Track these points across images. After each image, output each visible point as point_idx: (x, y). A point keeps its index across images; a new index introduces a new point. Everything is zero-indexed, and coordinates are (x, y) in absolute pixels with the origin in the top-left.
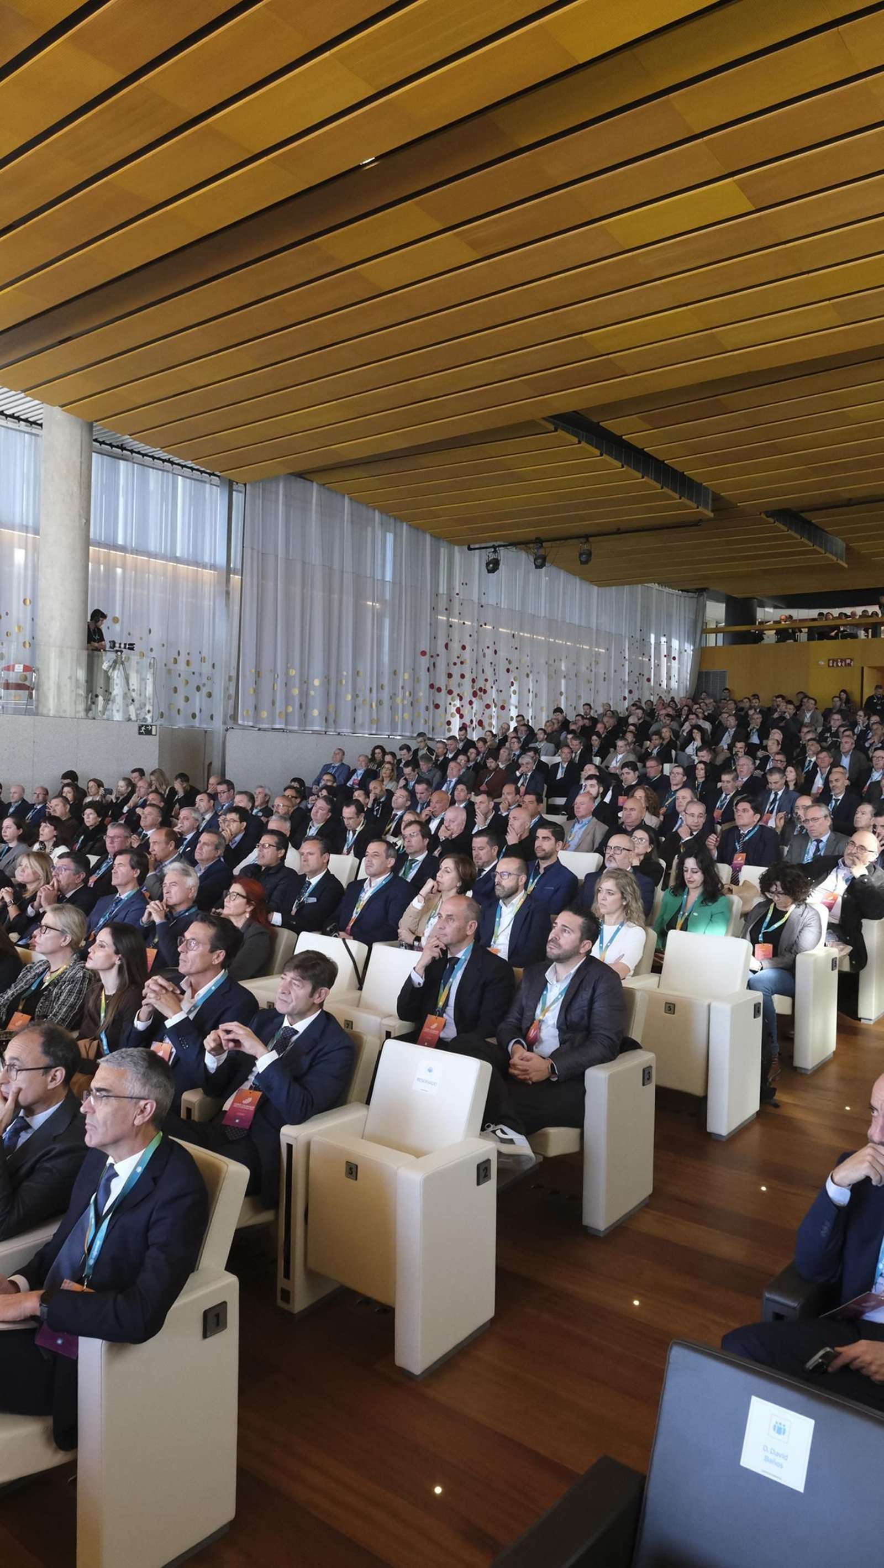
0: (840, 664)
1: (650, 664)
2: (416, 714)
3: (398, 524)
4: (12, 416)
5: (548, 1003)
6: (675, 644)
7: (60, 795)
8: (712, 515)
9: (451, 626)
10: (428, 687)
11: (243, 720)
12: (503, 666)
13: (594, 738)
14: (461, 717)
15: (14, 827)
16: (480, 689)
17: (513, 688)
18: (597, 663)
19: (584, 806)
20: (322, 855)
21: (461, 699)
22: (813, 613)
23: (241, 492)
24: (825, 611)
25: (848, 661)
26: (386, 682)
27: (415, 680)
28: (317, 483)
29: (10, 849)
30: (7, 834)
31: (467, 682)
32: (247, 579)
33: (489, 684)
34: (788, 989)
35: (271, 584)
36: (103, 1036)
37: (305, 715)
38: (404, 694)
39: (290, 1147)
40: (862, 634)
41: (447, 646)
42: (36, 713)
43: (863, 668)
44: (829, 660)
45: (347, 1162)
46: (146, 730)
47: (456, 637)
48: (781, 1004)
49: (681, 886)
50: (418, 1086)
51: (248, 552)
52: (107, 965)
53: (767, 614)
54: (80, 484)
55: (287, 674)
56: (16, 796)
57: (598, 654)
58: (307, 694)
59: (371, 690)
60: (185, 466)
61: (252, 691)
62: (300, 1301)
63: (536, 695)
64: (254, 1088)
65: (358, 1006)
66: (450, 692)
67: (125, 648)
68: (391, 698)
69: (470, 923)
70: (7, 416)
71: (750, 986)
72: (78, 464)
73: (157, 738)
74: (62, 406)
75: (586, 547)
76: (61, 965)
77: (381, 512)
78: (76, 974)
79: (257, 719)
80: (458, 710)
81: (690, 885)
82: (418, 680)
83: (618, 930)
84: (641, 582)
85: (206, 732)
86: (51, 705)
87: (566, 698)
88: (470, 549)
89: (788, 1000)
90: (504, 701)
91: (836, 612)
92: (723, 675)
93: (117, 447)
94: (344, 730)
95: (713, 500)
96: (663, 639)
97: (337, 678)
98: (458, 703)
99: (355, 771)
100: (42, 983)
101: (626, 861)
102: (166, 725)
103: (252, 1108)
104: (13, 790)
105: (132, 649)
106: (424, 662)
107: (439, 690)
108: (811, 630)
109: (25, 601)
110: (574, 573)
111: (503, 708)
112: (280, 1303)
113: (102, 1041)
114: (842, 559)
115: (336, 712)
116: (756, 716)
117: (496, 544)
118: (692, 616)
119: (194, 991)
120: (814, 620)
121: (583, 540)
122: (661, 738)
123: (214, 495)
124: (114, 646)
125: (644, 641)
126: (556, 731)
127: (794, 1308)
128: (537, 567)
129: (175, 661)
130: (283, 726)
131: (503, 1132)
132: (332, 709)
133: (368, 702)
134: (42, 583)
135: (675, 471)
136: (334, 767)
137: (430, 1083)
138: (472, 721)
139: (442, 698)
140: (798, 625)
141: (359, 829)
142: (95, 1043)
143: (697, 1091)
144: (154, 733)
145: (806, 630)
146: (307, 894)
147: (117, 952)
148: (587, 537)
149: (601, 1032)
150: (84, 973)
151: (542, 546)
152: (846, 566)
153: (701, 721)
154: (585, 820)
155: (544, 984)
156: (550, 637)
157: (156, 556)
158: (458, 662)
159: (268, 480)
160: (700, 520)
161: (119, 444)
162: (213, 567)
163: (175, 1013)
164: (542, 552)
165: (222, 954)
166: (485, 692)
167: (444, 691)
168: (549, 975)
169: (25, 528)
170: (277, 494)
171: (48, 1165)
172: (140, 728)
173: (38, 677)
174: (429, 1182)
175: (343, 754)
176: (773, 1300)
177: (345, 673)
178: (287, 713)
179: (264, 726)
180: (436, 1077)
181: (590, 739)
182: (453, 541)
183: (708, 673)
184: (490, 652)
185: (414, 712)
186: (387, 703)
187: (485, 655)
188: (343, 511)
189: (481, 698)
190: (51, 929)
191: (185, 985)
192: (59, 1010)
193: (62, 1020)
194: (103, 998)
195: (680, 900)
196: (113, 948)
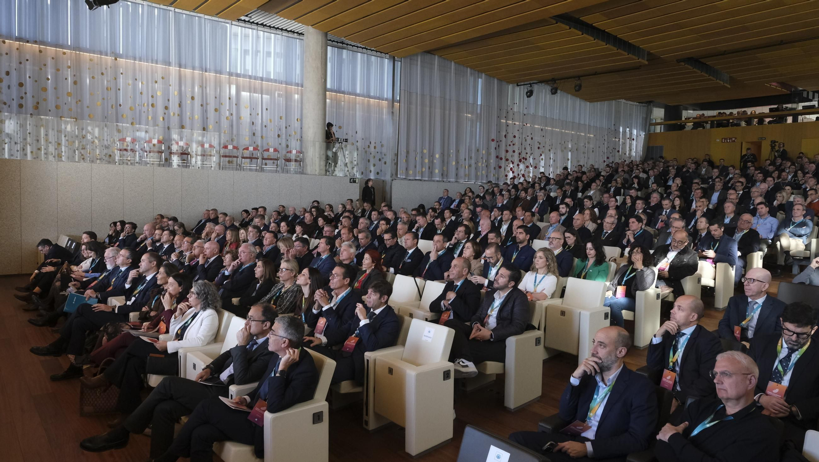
0: (728, 141)
1: (619, 143)
2: (489, 171)
3: (480, 74)
4: (291, 31)
5: (495, 307)
6: (635, 132)
7: (311, 212)
8: (647, 63)
9: (508, 126)
10: (495, 157)
11: (400, 175)
12: (537, 145)
13: (580, 183)
14: (513, 172)
15: (286, 226)
16: (523, 158)
17: (541, 157)
18: (589, 143)
19: (554, 218)
20: (413, 240)
21: (513, 163)
22: (715, 113)
23: (399, 61)
24: (722, 111)
25: (733, 139)
26: (473, 155)
27: (489, 154)
28: (438, 56)
31: (516, 154)
32: (402, 104)
33: (528, 155)
34: (631, 307)
35: (413, 107)
36: (303, 314)
37: (431, 173)
38: (483, 161)
39: (368, 360)
40: (743, 124)
41: (505, 136)
42: (302, 173)
43: (742, 143)
44: (722, 139)
45: (389, 367)
46: (353, 181)
47: (510, 131)
48: (626, 314)
49: (585, 257)
50: (424, 338)
51: (403, 92)
52: (305, 283)
53: (688, 114)
54: (321, 62)
55: (422, 152)
56: (292, 212)
57: (589, 138)
58: (433, 162)
59: (465, 159)
60: (373, 50)
61: (404, 161)
62: (372, 425)
63: (554, 161)
64: (356, 336)
66: (507, 160)
67: (343, 141)
68: (476, 163)
69: (465, 269)
70: (288, 31)
72: (320, 53)
73: (359, 184)
74: (312, 26)
76: (288, 285)
77: (471, 68)
78: (294, 289)
79: (407, 174)
80: (511, 169)
81: (589, 256)
82: (490, 154)
83: (544, 277)
84: (615, 99)
85: (384, 181)
86: (309, 169)
87: (571, 162)
88: (518, 85)
89: (632, 313)
90: (536, 164)
91: (728, 112)
92: (661, 148)
93: (340, 43)
94: (452, 180)
95: (647, 55)
96: (628, 129)
97: (448, 154)
98: (511, 166)
99: (455, 200)
100: (281, 292)
101: (559, 244)
103: (354, 344)
104: (290, 210)
105: (347, 142)
106: (493, 144)
107: (501, 159)
108: (712, 122)
109: (297, 120)
110: (573, 95)
111: (536, 167)
112: (364, 426)
113: (302, 316)
114: (727, 83)
115: (447, 171)
116: (672, 170)
117: (531, 82)
118: (645, 116)
119: (337, 296)
120: (714, 116)
121: (577, 79)
122: (617, 183)
123: (386, 63)
124: (338, 140)
125: (617, 131)
126: (562, 179)
128: (552, 94)
129: (369, 146)
130: (420, 178)
131: (463, 362)
132: (445, 168)
133: (463, 166)
134: (304, 111)
135: (623, 41)
136: (444, 198)
137: (429, 337)
138: (518, 175)
139: (503, 164)
140: (705, 120)
141: (443, 229)
143: (574, 353)
144: (357, 182)
145: (709, 122)
146: (407, 258)
147: (310, 279)
148: (579, 77)
149: (517, 321)
150: (298, 289)
151: (555, 83)
152: (729, 87)
153: (642, 173)
154: (555, 225)
155: (494, 299)
156: (563, 129)
157: (359, 95)
158: (511, 144)
159: (410, 57)
160: (641, 66)
161: (341, 41)
162: (386, 99)
163: (327, 305)
164: (555, 86)
165: (348, 280)
166: (526, 159)
168: (496, 295)
169: (297, 85)
170: (417, 61)
171: (262, 358)
172: (350, 180)
173: (303, 155)
174: (419, 376)
175: (448, 191)
176: (542, 426)
177: (452, 151)
178: (422, 172)
179: (411, 178)
180: (431, 335)
181: (578, 184)
182: (509, 82)
183: (653, 147)
184: (529, 139)
185: (488, 170)
186: (473, 166)
187: (526, 140)
188: (451, 68)
189: (524, 163)
190: (287, 270)
191: (333, 293)
192: (286, 303)
193: (287, 308)
194: (304, 298)
195: (584, 264)
196: (308, 276)
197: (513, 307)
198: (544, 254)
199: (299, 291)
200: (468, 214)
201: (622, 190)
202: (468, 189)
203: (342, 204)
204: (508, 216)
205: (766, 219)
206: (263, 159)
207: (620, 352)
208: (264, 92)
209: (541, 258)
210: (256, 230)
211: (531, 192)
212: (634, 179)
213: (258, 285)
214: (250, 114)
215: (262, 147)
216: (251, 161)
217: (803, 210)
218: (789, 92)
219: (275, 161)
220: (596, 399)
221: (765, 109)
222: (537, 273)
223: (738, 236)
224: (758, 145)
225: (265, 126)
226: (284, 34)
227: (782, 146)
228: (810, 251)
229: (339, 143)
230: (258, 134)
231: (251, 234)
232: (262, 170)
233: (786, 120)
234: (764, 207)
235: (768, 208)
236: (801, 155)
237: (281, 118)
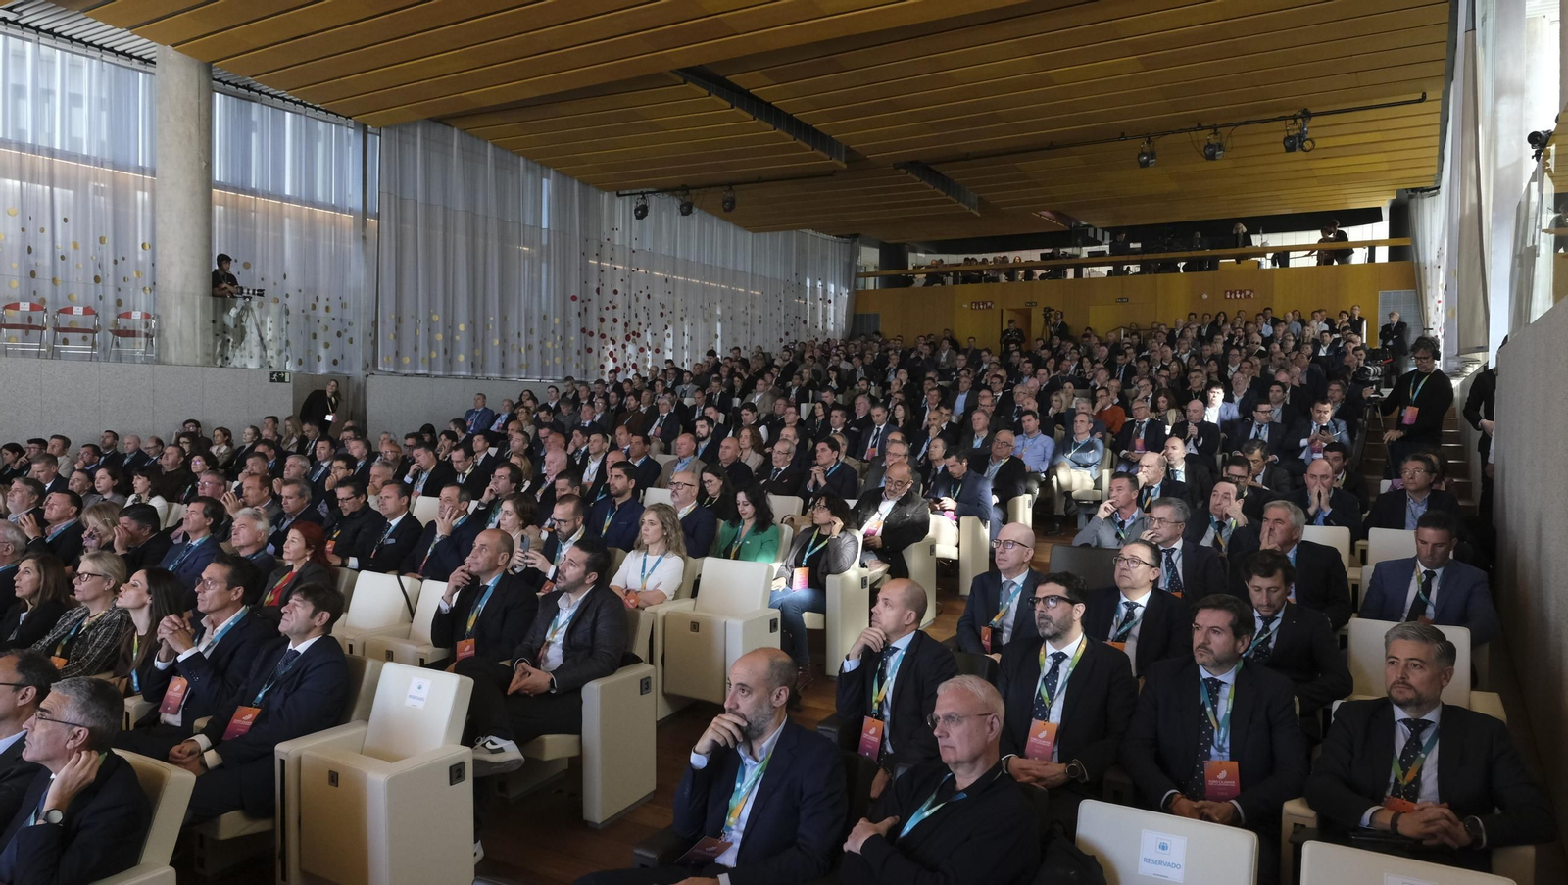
0: (981, 307)
1: (806, 307)
2: (568, 357)
3: (545, 171)
4: (123, 53)
5: (559, 625)
6: (832, 288)
7: (177, 444)
8: (845, 166)
9: (602, 271)
10: (579, 330)
11: (384, 366)
12: (657, 309)
13: (736, 379)
14: (615, 360)
15: (108, 478)
16: (634, 333)
17: (667, 332)
18: (752, 306)
19: (685, 446)
20: (399, 498)
21: (614, 343)
22: (959, 258)
23: (376, 135)
24: (970, 256)
25: (989, 304)
26: (535, 326)
27: (566, 324)
28: (458, 129)
30: (101, 484)
31: (620, 326)
32: (385, 222)
33: (642, 328)
34: (819, 605)
35: (409, 227)
36: (134, 674)
37: (450, 361)
38: (555, 338)
40: (1003, 278)
41: (598, 291)
42: (158, 361)
43: (1002, 310)
44: (972, 303)
45: (330, 771)
46: (278, 378)
47: (607, 281)
49: (736, 519)
50: (408, 703)
51: (385, 197)
52: (138, 604)
53: (918, 258)
54: (199, 126)
55: (429, 319)
56: (131, 447)
57: (753, 297)
58: (452, 339)
59: (519, 335)
60: (319, 109)
61: (392, 337)
63: (691, 338)
64: (257, 706)
66: (603, 336)
67: (254, 294)
68: (541, 342)
69: (502, 554)
70: (117, 53)
72: (196, 105)
73: (291, 386)
74: (173, 46)
75: (729, 195)
76: (98, 611)
77: (527, 158)
79: (398, 363)
80: (611, 354)
81: (743, 517)
82: (569, 325)
83: (660, 559)
84: (796, 228)
85: (348, 378)
86: (173, 354)
87: (722, 341)
88: (619, 195)
89: (820, 616)
90: (659, 345)
91: (979, 257)
92: (876, 316)
93: (243, 87)
94: (493, 375)
95: (845, 152)
96: (820, 283)
97: (484, 323)
98: (611, 347)
99: (499, 415)
100: (80, 627)
101: (690, 495)
102: (306, 372)
104: (127, 440)
105: (262, 295)
106: (575, 307)
107: (591, 334)
108: (956, 273)
109: (143, 246)
110: (721, 217)
111: (657, 351)
113: (132, 678)
114: (974, 209)
115: (483, 358)
116: (893, 357)
117: (644, 190)
118: (847, 259)
119: (215, 627)
120: (959, 265)
121: (727, 188)
122: (802, 379)
123: (351, 136)
124: (242, 293)
125: (801, 286)
126: (706, 373)
128: (683, 214)
129: (314, 307)
130: (427, 372)
131: (493, 743)
132: (478, 352)
133: (516, 347)
134: (160, 228)
135: (806, 126)
136: (477, 412)
137: (419, 699)
138: (625, 365)
139: (594, 342)
140: (944, 270)
141: (468, 472)
142: (125, 680)
143: (714, 699)
144: (287, 380)
145: (951, 274)
146: (387, 536)
147: (149, 592)
148: (730, 185)
149: (602, 650)
151: (688, 193)
152: (979, 215)
153: (844, 362)
154: (686, 460)
155: (557, 610)
156: (705, 280)
157: (289, 199)
158: (610, 306)
159: (398, 127)
160: (835, 171)
161: (246, 84)
162: (350, 211)
163: (188, 648)
164: (688, 199)
165: (241, 590)
166: (639, 335)
167: (596, 336)
168: (561, 602)
169: (142, 170)
170: (415, 136)
172: (272, 375)
173: (159, 323)
174: (393, 783)
175: (484, 397)
176: (640, 855)
177: (491, 318)
178: (430, 358)
179: (406, 372)
180: (424, 693)
181: (733, 381)
182: (603, 189)
183: (862, 315)
184: (643, 297)
185: (565, 356)
186: (536, 348)
187: (637, 300)
188: (486, 156)
189: (634, 342)
190: (93, 575)
191: (204, 622)
192: (93, 651)
193: (96, 662)
194: (136, 638)
195: (735, 530)
196: (146, 587)
197: (594, 624)
198: (657, 516)
199: (125, 621)
200: (522, 442)
201: (811, 392)
202: (525, 393)
203: (252, 427)
204: (600, 443)
205: (1035, 438)
206: (57, 329)
207: (778, 697)
208: (57, 179)
209: (652, 524)
210: (30, 488)
211: (648, 396)
212: (830, 372)
213: (24, 615)
214: (23, 230)
215: (55, 302)
216: (27, 334)
217: (1090, 422)
218: (1068, 228)
219: (90, 336)
220: (740, 789)
221: (1035, 255)
222: (647, 553)
223: (994, 469)
224: (1026, 314)
225: (63, 258)
226: (105, 58)
227: (1060, 316)
228: (1101, 490)
229: (245, 298)
230: (45, 274)
231: (17, 496)
232: (55, 354)
233: (1065, 274)
234: (1033, 419)
235: (1038, 421)
236: (1088, 331)
237: (102, 240)
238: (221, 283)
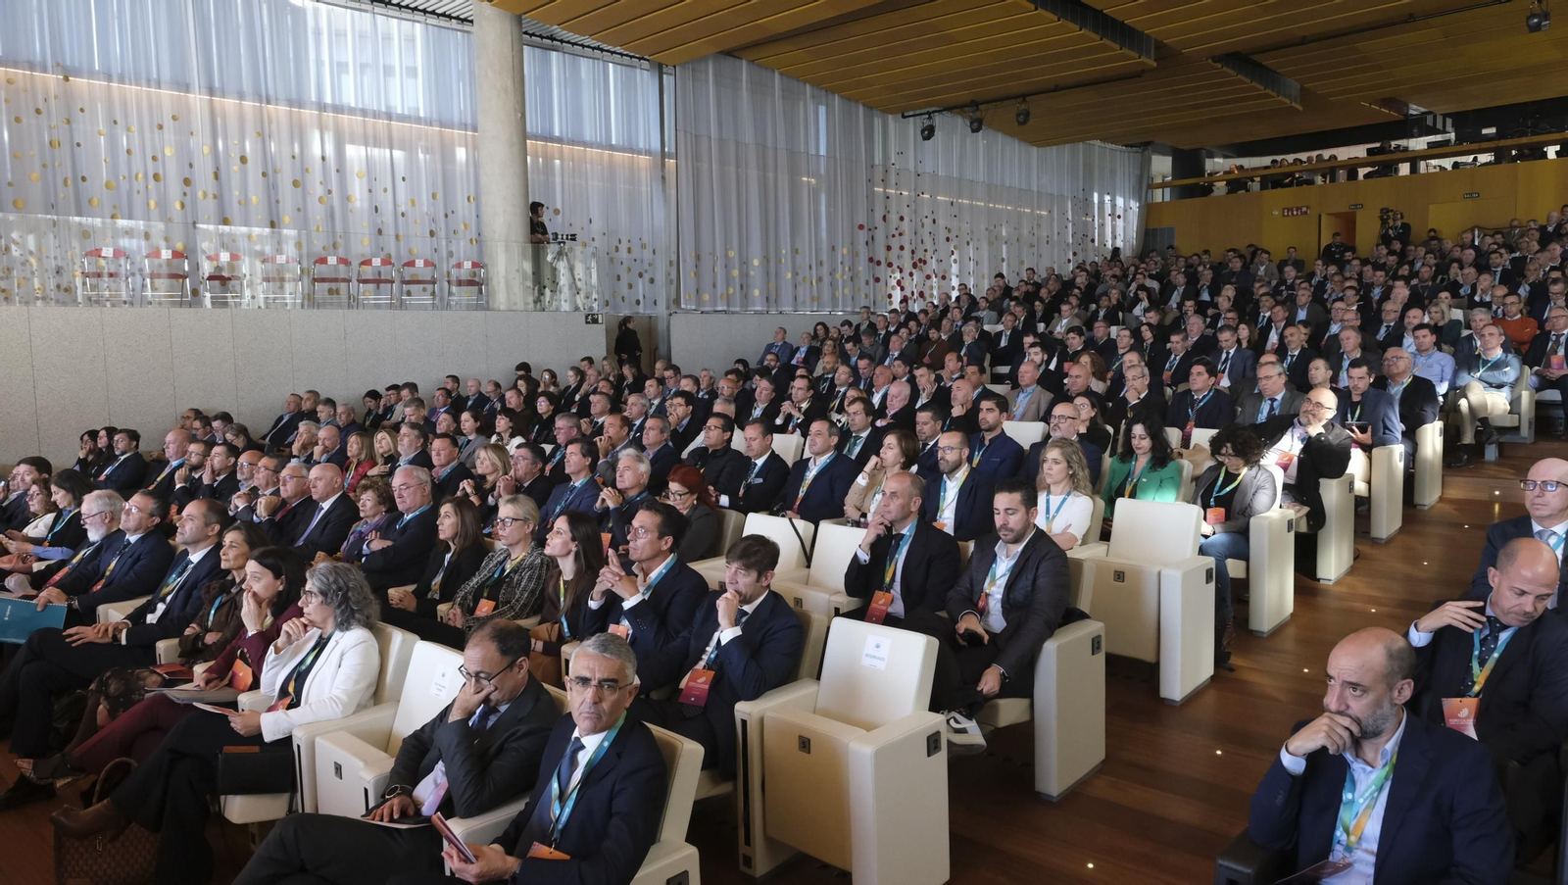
0: (1295, 213)
1: (1094, 224)
2: (856, 289)
3: (830, 96)
4: (443, 15)
5: (997, 576)
6: (1120, 201)
7: (515, 386)
8: (1155, 64)
9: (888, 197)
10: (867, 260)
11: (686, 304)
12: (943, 234)
13: (1037, 303)
14: (902, 289)
15: (472, 420)
16: (920, 260)
17: (953, 257)
18: (1039, 225)
19: (1029, 375)
21: (901, 271)
22: (1266, 161)
23: (671, 74)
24: (1279, 158)
25: (1304, 209)
26: (824, 257)
27: (854, 254)
28: (747, 60)
29: (469, 441)
30: (466, 427)
31: (907, 253)
32: (682, 163)
33: (928, 255)
34: (1241, 553)
35: (705, 166)
36: (563, 620)
37: (746, 296)
38: (843, 269)
39: (744, 722)
40: (1319, 180)
41: (884, 218)
42: (487, 308)
43: (1320, 216)
44: (1284, 209)
45: (800, 736)
46: (592, 319)
47: (893, 209)
48: (1235, 568)
49: (1129, 453)
50: (866, 662)
51: (681, 135)
52: (564, 552)
53: (1217, 164)
54: (514, 79)
55: (726, 256)
56: (473, 389)
57: (1041, 216)
58: (747, 275)
59: (810, 267)
61: (692, 276)
62: (761, 866)
63: (977, 263)
64: (709, 666)
65: (807, 584)
66: (890, 265)
67: (567, 239)
68: (831, 274)
69: (914, 499)
70: (439, 15)
71: (1202, 551)
72: (510, 59)
73: (603, 327)
74: (490, 1)
75: (1023, 107)
76: (519, 554)
77: (812, 85)
78: (534, 560)
79: (699, 301)
80: (899, 283)
81: (1137, 452)
82: (857, 255)
83: (1064, 500)
84: (1083, 140)
85: (650, 317)
86: (501, 299)
87: (1009, 265)
88: (904, 117)
89: (1242, 564)
90: (945, 271)
91: (1290, 158)
92: (1171, 231)
93: (547, 38)
94: (786, 309)
95: (1155, 49)
96: (1107, 198)
97: (776, 257)
98: (898, 276)
99: (798, 349)
100: (503, 570)
101: (1072, 429)
102: (612, 313)
103: (707, 687)
104: (470, 384)
105: (574, 240)
106: (863, 236)
107: (879, 263)
108: (1263, 177)
109: (469, 199)
110: (1012, 134)
111: (944, 278)
112: (742, 868)
113: (562, 624)
114: (1296, 102)
115: (777, 291)
116: (1206, 272)
117: (931, 110)
118: (1137, 172)
119: (646, 575)
120: (1266, 168)
121: (1021, 99)
122: (1107, 300)
123: (645, 80)
124: (557, 238)
125: (1088, 201)
126: (998, 298)
127: (1248, 874)
128: (974, 131)
129: (617, 249)
130: (725, 308)
131: (957, 721)
132: (772, 286)
133: (807, 279)
134: (484, 180)
135: (1114, 20)
136: (777, 346)
137: (879, 658)
138: (913, 293)
139: (882, 271)
140: (1250, 174)
142: (557, 626)
143: (1150, 657)
144: (600, 321)
145: (1258, 179)
146: (753, 475)
147: (573, 539)
148: (1023, 97)
150: (542, 560)
151: (978, 109)
152: (1301, 109)
153: (1148, 280)
154: (1029, 389)
155: (993, 560)
156: (989, 202)
157: (591, 145)
158: (896, 233)
159: (695, 61)
160: (1143, 71)
161: (549, 34)
162: (648, 152)
164: (978, 115)
166: (925, 262)
167: (883, 264)
168: (997, 550)
169: (465, 127)
170: (707, 73)
171: (515, 745)
172: (587, 317)
173: (487, 272)
174: (879, 754)
176: (1228, 868)
177: (784, 252)
178: (728, 295)
179: (707, 309)
180: (883, 652)
181: (1033, 305)
182: (886, 110)
183: (1155, 230)
184: (928, 222)
185: (854, 287)
186: (826, 279)
187: (923, 226)
188: (774, 88)
189: (921, 270)
190: (516, 520)
192: (521, 595)
193: (525, 605)
194: (562, 583)
196: (570, 535)
197: (1035, 580)
198: (1063, 454)
201: (1120, 314)
202: (819, 327)
203: (573, 368)
204: (927, 376)
205: (1430, 356)
206: (404, 282)
207: (1400, 693)
208: (396, 142)
210: (416, 432)
212: (1139, 292)
213: (448, 556)
214: (370, 191)
215: (399, 256)
216: (378, 288)
218: (1401, 117)
219: (429, 287)
221: (1359, 151)
224: (1348, 221)
225: (403, 215)
226: (429, 21)
227: (1399, 216)
229: (560, 243)
230: (389, 231)
231: (406, 440)
232: (402, 305)
233: (1397, 170)
234: (1429, 334)
236: (1432, 234)
237: (434, 196)
238: (537, 230)
